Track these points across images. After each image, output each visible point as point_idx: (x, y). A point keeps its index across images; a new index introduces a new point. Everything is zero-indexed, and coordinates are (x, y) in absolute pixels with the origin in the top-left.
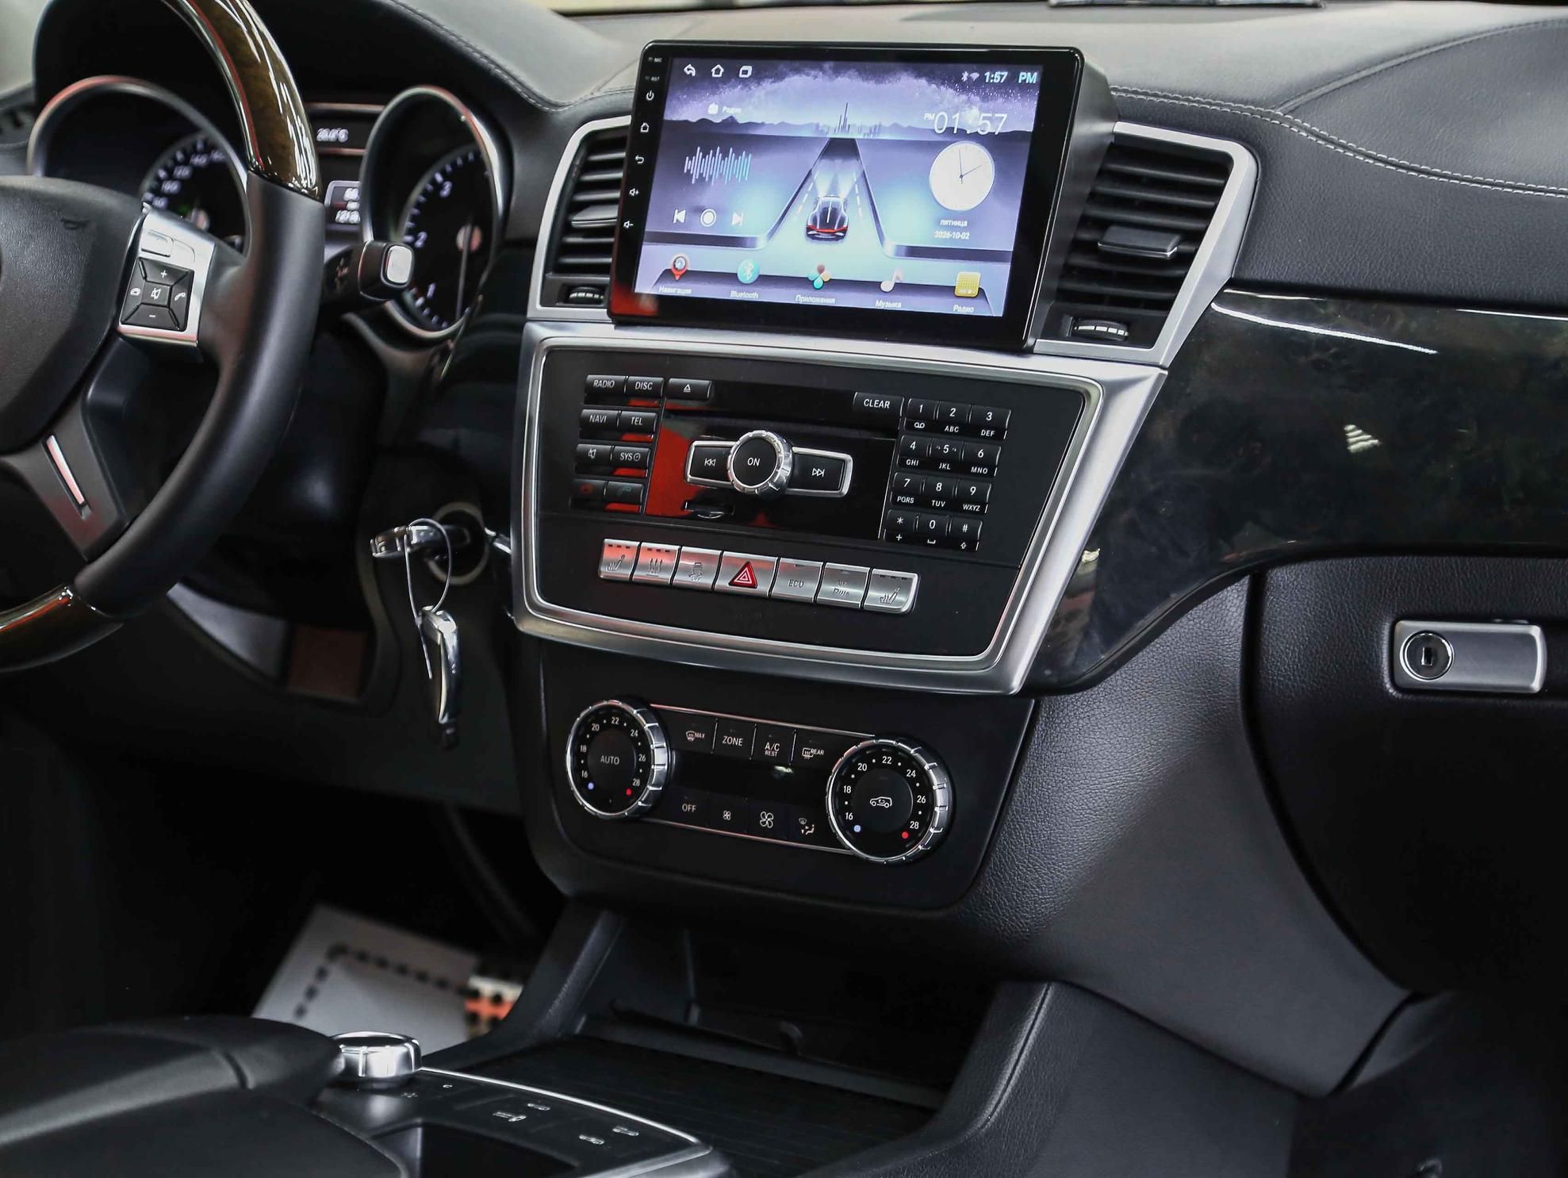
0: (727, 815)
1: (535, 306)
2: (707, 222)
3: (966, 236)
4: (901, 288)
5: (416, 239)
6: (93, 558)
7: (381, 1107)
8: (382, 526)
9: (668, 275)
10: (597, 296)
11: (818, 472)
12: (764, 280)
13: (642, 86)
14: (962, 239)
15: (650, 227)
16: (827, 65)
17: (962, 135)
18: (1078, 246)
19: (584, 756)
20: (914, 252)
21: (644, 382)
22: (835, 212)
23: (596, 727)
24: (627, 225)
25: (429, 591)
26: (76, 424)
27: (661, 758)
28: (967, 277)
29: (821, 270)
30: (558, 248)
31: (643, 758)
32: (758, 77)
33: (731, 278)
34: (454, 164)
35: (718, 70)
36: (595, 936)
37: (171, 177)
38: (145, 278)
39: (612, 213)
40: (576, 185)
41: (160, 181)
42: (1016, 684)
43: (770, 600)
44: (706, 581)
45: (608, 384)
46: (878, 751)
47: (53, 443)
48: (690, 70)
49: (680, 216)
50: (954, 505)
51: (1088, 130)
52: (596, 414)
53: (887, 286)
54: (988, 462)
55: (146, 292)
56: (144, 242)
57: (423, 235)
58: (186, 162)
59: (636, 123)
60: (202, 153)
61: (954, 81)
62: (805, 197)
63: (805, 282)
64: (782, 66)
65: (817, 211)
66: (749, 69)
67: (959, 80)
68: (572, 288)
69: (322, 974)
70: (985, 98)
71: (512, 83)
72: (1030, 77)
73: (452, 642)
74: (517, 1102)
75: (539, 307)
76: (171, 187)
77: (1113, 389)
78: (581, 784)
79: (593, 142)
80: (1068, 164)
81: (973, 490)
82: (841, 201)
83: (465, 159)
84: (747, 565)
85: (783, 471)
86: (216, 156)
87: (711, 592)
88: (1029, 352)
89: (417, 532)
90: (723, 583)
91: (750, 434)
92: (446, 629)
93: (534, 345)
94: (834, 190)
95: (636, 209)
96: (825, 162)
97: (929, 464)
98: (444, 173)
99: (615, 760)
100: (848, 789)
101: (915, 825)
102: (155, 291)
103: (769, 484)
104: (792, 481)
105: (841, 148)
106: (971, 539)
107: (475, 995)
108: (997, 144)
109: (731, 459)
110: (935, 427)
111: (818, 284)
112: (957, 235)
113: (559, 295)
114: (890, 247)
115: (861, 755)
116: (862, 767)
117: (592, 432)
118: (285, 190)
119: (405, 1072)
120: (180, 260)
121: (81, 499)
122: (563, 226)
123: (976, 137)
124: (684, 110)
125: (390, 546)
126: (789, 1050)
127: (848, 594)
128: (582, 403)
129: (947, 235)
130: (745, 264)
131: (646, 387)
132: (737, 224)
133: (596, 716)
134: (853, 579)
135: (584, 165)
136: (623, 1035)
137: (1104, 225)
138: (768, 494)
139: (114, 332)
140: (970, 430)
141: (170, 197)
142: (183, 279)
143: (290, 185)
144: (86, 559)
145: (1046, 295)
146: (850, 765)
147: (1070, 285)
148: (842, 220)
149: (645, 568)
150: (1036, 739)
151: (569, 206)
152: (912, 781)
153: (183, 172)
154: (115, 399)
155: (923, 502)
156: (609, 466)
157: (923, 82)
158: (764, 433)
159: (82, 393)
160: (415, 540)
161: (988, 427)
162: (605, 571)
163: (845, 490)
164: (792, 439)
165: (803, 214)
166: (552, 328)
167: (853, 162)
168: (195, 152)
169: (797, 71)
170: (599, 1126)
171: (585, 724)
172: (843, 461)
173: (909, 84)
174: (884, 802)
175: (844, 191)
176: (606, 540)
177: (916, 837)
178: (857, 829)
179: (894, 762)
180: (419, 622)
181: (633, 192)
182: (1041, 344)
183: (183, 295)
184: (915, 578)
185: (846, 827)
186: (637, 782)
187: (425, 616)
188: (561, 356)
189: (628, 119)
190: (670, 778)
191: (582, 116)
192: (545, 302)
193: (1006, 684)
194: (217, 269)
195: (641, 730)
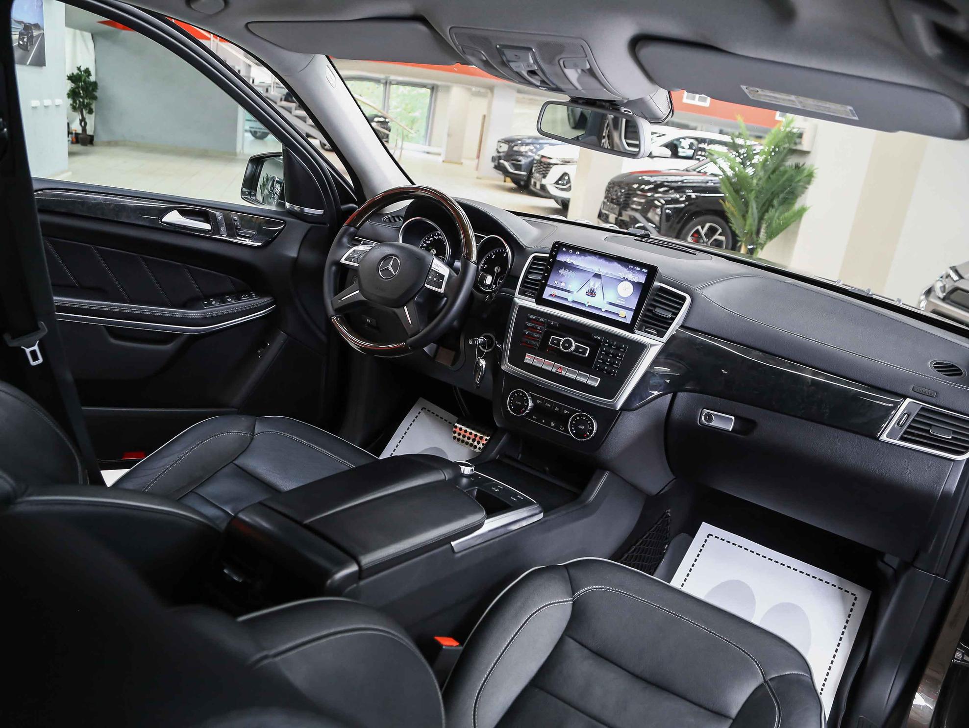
0: (543, 421)
1: (517, 294)
2: (563, 285)
3: (624, 303)
4: (606, 311)
5: (484, 266)
6: (411, 337)
7: (464, 481)
8: (472, 338)
9: (551, 295)
10: (532, 295)
11: (581, 350)
12: (574, 302)
13: (552, 250)
14: (623, 303)
15: (549, 283)
16: (597, 256)
17: (627, 280)
18: (649, 310)
19: (512, 400)
20: (611, 304)
22: (593, 290)
23: (516, 394)
24: (543, 281)
25: (481, 353)
26: (411, 304)
27: (530, 404)
28: (623, 313)
29: (588, 303)
30: (524, 281)
31: (526, 404)
32: (580, 255)
33: (566, 299)
34: (496, 251)
35: (571, 251)
36: (505, 437)
37: (429, 240)
38: (433, 274)
39: (539, 277)
40: (530, 267)
41: (426, 240)
42: (618, 408)
43: (564, 377)
44: (550, 369)
45: (533, 317)
46: (583, 415)
47: (405, 307)
48: (564, 249)
49: (556, 282)
50: (612, 364)
51: (656, 284)
52: (529, 325)
53: (603, 310)
54: (621, 357)
55: (433, 278)
56: (433, 265)
57: (486, 266)
58: (433, 237)
59: (550, 257)
60: (437, 236)
61: (627, 267)
62: (587, 285)
63: (583, 305)
64: (587, 254)
65: (589, 289)
66: (579, 252)
67: (628, 267)
68: (526, 292)
69: (419, 413)
70: (634, 273)
72: (646, 271)
73: (484, 366)
74: (496, 485)
76: (428, 242)
77: (652, 345)
78: (510, 407)
79: (535, 258)
80: (651, 291)
81: (617, 362)
82: (596, 288)
83: (499, 250)
84: (560, 367)
85: (573, 348)
86: (440, 237)
87: (551, 372)
88: (634, 333)
89: (480, 340)
90: (554, 370)
91: (567, 338)
92: (483, 363)
93: (515, 304)
94: (594, 285)
95: (546, 279)
96: (594, 278)
97: (607, 354)
98: (493, 253)
99: (520, 403)
100: (574, 422)
101: (588, 434)
102: (435, 278)
103: (569, 350)
104: (574, 351)
105: (597, 276)
106: (614, 373)
107: (456, 427)
108: (636, 284)
109: (561, 343)
110: (610, 346)
111: (587, 306)
112: (622, 302)
113: (522, 293)
114: (605, 302)
115: (578, 416)
116: (578, 418)
117: (527, 328)
118: (469, 261)
120: (441, 272)
121: (411, 323)
122: (526, 277)
123: (630, 281)
124: (561, 258)
125: (473, 342)
126: (544, 472)
127: (584, 380)
128: (526, 320)
129: (619, 302)
130: (570, 298)
131: (542, 320)
132: (569, 288)
133: (516, 392)
134: (585, 377)
135: (532, 263)
136: (506, 461)
137: (655, 307)
138: (568, 353)
139: (424, 285)
140: (618, 348)
141: (427, 244)
142: (442, 277)
143: (471, 261)
144: (409, 336)
145: (640, 320)
146: (575, 417)
147: (646, 319)
148: (595, 292)
149: (535, 362)
150: (619, 420)
151: (528, 272)
152: (589, 424)
153: (432, 239)
154: (421, 300)
155: (605, 362)
157: (620, 265)
158: (570, 339)
159: (414, 299)
160: (479, 342)
161: (622, 348)
162: (525, 360)
163: (586, 355)
164: (576, 341)
165: (586, 289)
166: (521, 301)
167: (600, 280)
168: (435, 235)
169: (590, 256)
170: (515, 495)
171: (514, 394)
172: (587, 349)
173: (616, 265)
174: (582, 427)
175: (597, 286)
176: (527, 354)
177: (588, 436)
178: (574, 431)
179: (586, 419)
180: (477, 360)
181: (546, 274)
182: (637, 332)
183: (442, 280)
184: (599, 379)
185: (572, 431)
186: (524, 409)
187: (479, 359)
188: (522, 308)
189: (548, 255)
190: (531, 410)
191: (533, 251)
192: (519, 294)
193: (616, 408)
194: (450, 276)
195: (527, 398)
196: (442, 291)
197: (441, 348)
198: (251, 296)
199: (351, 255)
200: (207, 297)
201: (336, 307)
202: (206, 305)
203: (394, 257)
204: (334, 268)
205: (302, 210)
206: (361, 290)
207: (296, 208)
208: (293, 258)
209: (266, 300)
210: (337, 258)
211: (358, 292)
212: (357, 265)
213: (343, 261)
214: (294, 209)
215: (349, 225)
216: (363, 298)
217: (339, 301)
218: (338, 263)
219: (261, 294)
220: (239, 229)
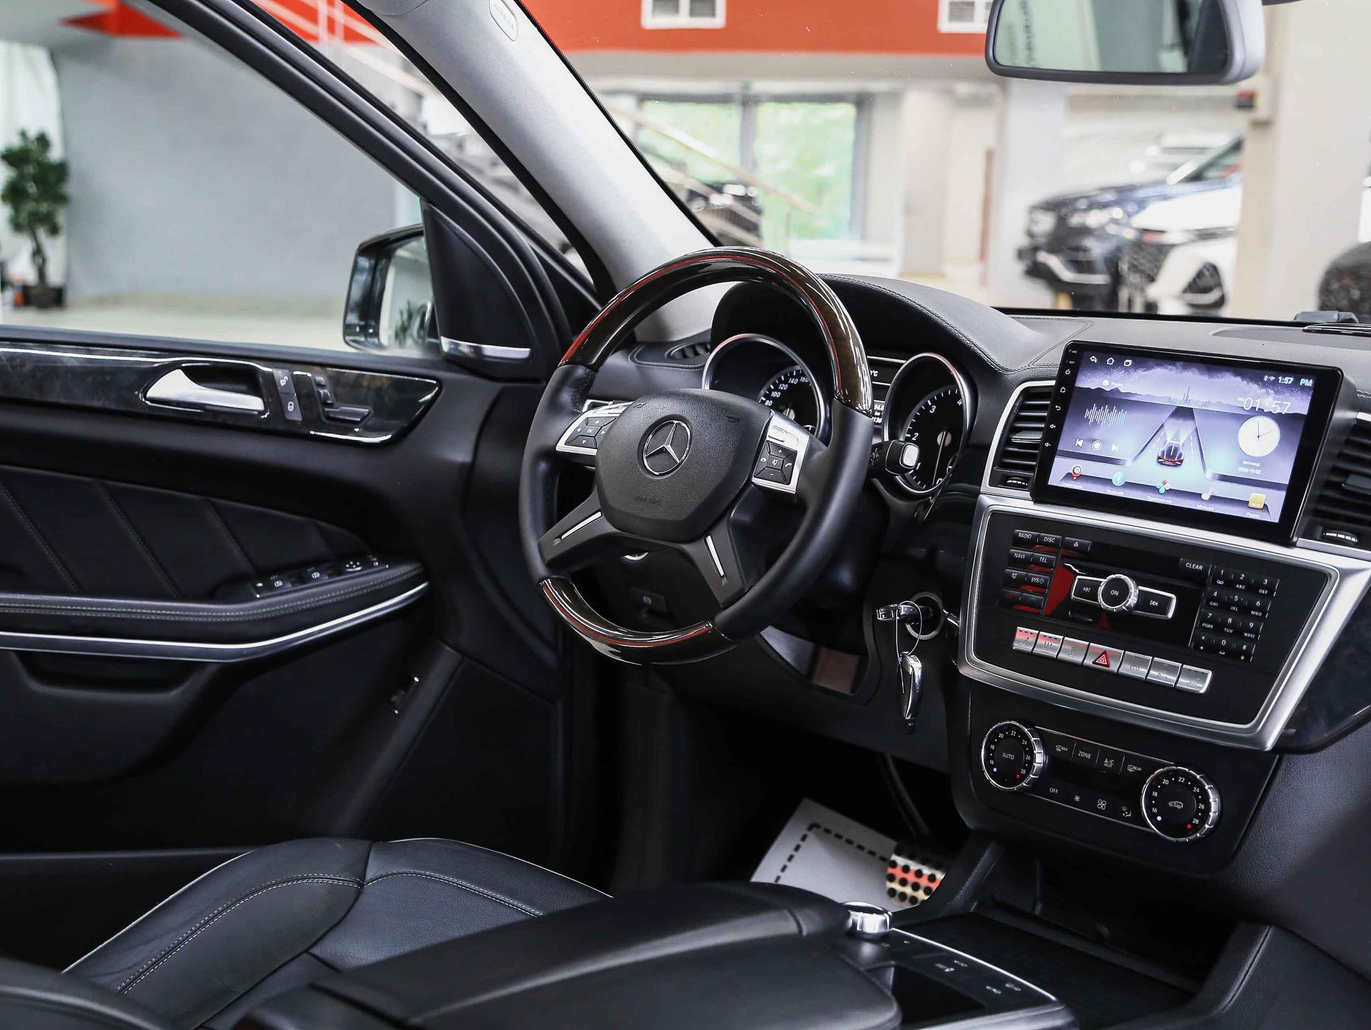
0: (1077, 798)
1: (985, 485)
2: (1096, 448)
3: (1258, 472)
4: (1214, 499)
5: (913, 436)
6: (726, 607)
7: (867, 950)
8: (884, 602)
9: (1069, 476)
10: (1023, 483)
11: (1154, 603)
12: (1128, 485)
13: (1064, 365)
14: (1256, 474)
15: (1061, 447)
16: (1178, 364)
17: (1261, 412)
18: (1329, 485)
19: (992, 751)
20: (1224, 478)
21: (1050, 538)
22: (1176, 450)
23: (1001, 736)
24: (1047, 445)
25: (908, 642)
26: (723, 530)
27: (1040, 759)
28: (1257, 497)
29: (1164, 483)
30: (1001, 453)
31: (1028, 758)
32: (1136, 366)
33: (1108, 482)
34: (939, 396)
35: (1110, 361)
36: (986, 854)
37: (777, 389)
38: (770, 453)
39: (1037, 436)
40: (1015, 417)
41: (770, 390)
42: (1269, 745)
43: (1118, 676)
44: (1079, 659)
45: (1028, 536)
46: (1178, 773)
47: (709, 539)
48: (1094, 359)
49: (1080, 443)
50: (1238, 632)
51: (1342, 415)
52: (1019, 554)
53: (1205, 497)
54: (1262, 609)
55: (769, 461)
56: (771, 432)
57: (917, 434)
58: (786, 382)
59: (1058, 386)
60: (795, 377)
61: (1258, 380)
62: (1157, 439)
63: (1154, 489)
64: (1151, 362)
65: (1165, 448)
66: (1130, 361)
67: (1262, 379)
68: (1009, 477)
69: (804, 838)
70: (1277, 392)
71: (983, 355)
72: (1308, 383)
73: (918, 673)
74: (949, 959)
75: (988, 486)
76: (776, 394)
77: (1346, 574)
78: (989, 768)
79: (1027, 394)
80: (1328, 435)
81: (1252, 625)
82: (1181, 443)
83: (946, 393)
84: (1105, 653)
85: (1132, 600)
86: (803, 379)
87: (1081, 666)
88: (1292, 545)
89: (904, 609)
90: (1089, 662)
91: (1114, 576)
92: (915, 666)
93: (983, 509)
94: (1177, 437)
95: (1053, 437)
96: (1172, 420)
97: (1225, 606)
98: (932, 400)
99: (1012, 757)
100: (1155, 794)
101: (1196, 821)
102: (774, 461)
103: (1122, 606)
104: (1137, 606)
105: (1183, 413)
106: (1247, 654)
107: (894, 864)
108: (1283, 420)
109: (1101, 589)
110: (1230, 584)
111: (1162, 491)
112: (1253, 471)
113: (1000, 480)
114: (1209, 474)
115: (1165, 775)
116: (1166, 782)
117: (1015, 563)
118: (852, 410)
119: (883, 930)
120: (790, 444)
121: (722, 573)
122: (1006, 441)
123: (1270, 415)
124: (1088, 381)
125: (887, 614)
126: (1099, 941)
127: (1167, 678)
128: (1010, 546)
129: (1247, 470)
130: (1118, 475)
131: (1051, 540)
132: (1114, 451)
133: (1001, 729)
134: (1171, 670)
135: (1021, 406)
136: (999, 917)
137: (1347, 473)
138: (1121, 612)
139: (749, 481)
140: (1252, 588)
141: (774, 399)
142: (791, 455)
143: (857, 408)
144: (721, 606)
145: (1306, 512)
146: (1158, 779)
147: (1322, 507)
148: (1180, 455)
149: (1041, 646)
150: (1278, 779)
151: (1011, 429)
152: (1196, 794)
153: (784, 387)
154: (746, 518)
155: (1219, 628)
156: (1021, 583)
157: (1239, 379)
158: (1123, 577)
159: (727, 515)
160: (902, 613)
161: (1264, 588)
162: (1016, 646)
163: (1170, 615)
164: (1139, 582)
165: (1157, 448)
166: (996, 499)
167: (1190, 423)
168: (792, 376)
169: (1160, 365)
170: (999, 981)
171: (995, 733)
172: (1170, 599)
173: (1230, 381)
174: (1179, 805)
175: (1183, 438)
176: (1019, 628)
177: (1196, 828)
178: (1159, 818)
179: (1186, 782)
180: (900, 660)
181: (1052, 426)
182: (1301, 541)
183: (790, 464)
184: (1210, 674)
185: (1153, 817)
186: (1024, 772)
187: (903, 657)
188: (999, 517)
189: (1053, 383)
190: (1044, 772)
191: (1023, 378)
192: (992, 483)
193: (1263, 744)
194: (810, 451)
195: (1029, 741)
196: (792, 488)
197: (824, 651)
198: (367, 564)
199: (579, 430)
200: (266, 574)
201: (550, 555)
202: (259, 590)
203: (675, 422)
204: (543, 466)
205: (478, 351)
206: (605, 509)
207: (465, 347)
208: (463, 465)
209: (404, 570)
210: (550, 442)
211: (599, 514)
212: (593, 452)
213: (561, 447)
214: (461, 351)
215: (573, 362)
216: (610, 528)
217: (557, 541)
218: (550, 454)
219: (391, 557)
220: (331, 405)
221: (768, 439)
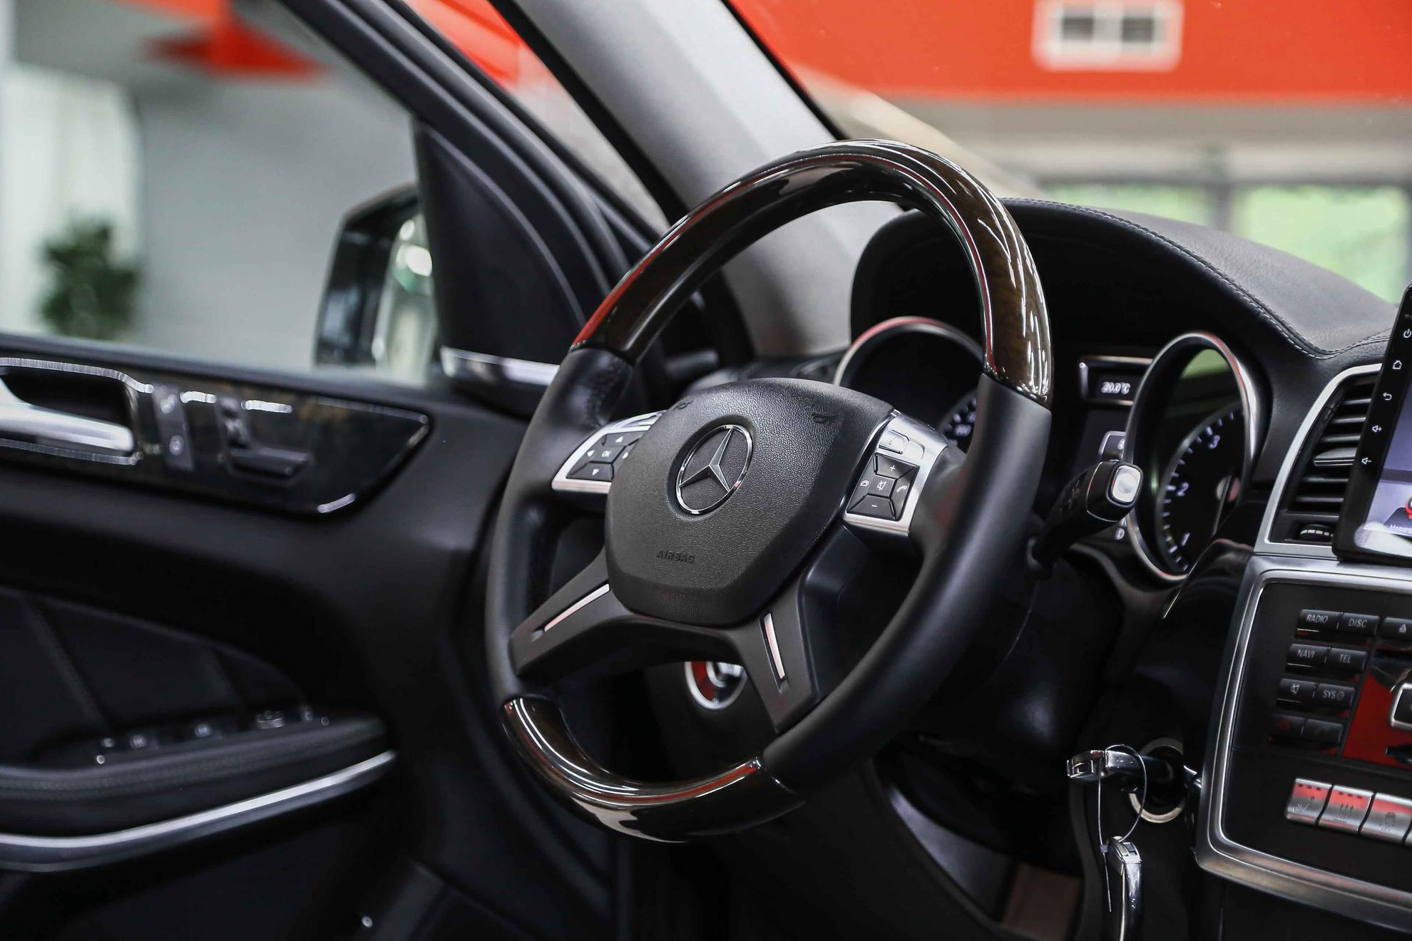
1: (1264, 541)
5: (1179, 488)
8: (1077, 746)
9: (1401, 513)
10: (1326, 534)
13: (1401, 324)
15: (1389, 465)
21: (1359, 619)
24: (1365, 463)
26: (792, 607)
30: (1295, 486)
38: (876, 472)
39: (1351, 453)
40: (1326, 428)
45: (1321, 619)
47: (768, 620)
52: (1306, 650)
55: (873, 485)
56: (885, 439)
57: (1186, 485)
68: (1305, 524)
71: (1280, 328)
73: (1135, 877)
75: (1266, 541)
79: (1350, 387)
87: (1402, 846)
89: (1113, 757)
92: (1131, 862)
93: (1255, 578)
95: (1376, 447)
102: (881, 483)
113: (1288, 531)
117: (1298, 667)
120: (910, 456)
121: (782, 674)
125: (1085, 768)
128: (1292, 637)
131: (1360, 623)
139: (839, 519)
142: (909, 473)
143: (1019, 389)
144: (777, 732)
149: (1333, 812)
151: (1315, 444)
154: (833, 584)
156: (1309, 703)
159: (801, 576)
160: (1110, 764)
162: (1293, 812)
166: (1274, 562)
176: (1299, 780)
180: (1104, 849)
181: (1376, 430)
183: (905, 488)
187: (1112, 844)
188: (1275, 586)
189: (1378, 367)
191: (1346, 362)
192: (1273, 538)
194: (941, 465)
196: (902, 526)
198: (291, 716)
199: (590, 454)
201: (525, 659)
202: (103, 751)
203: (730, 427)
204: (534, 516)
206: (617, 580)
207: (479, 363)
209: (353, 729)
210: (542, 476)
211: (606, 588)
212: (603, 487)
213: (561, 481)
214: (471, 372)
215: (593, 344)
216: (620, 611)
217: (539, 634)
218: (544, 497)
220: (243, 446)
221: (879, 450)
